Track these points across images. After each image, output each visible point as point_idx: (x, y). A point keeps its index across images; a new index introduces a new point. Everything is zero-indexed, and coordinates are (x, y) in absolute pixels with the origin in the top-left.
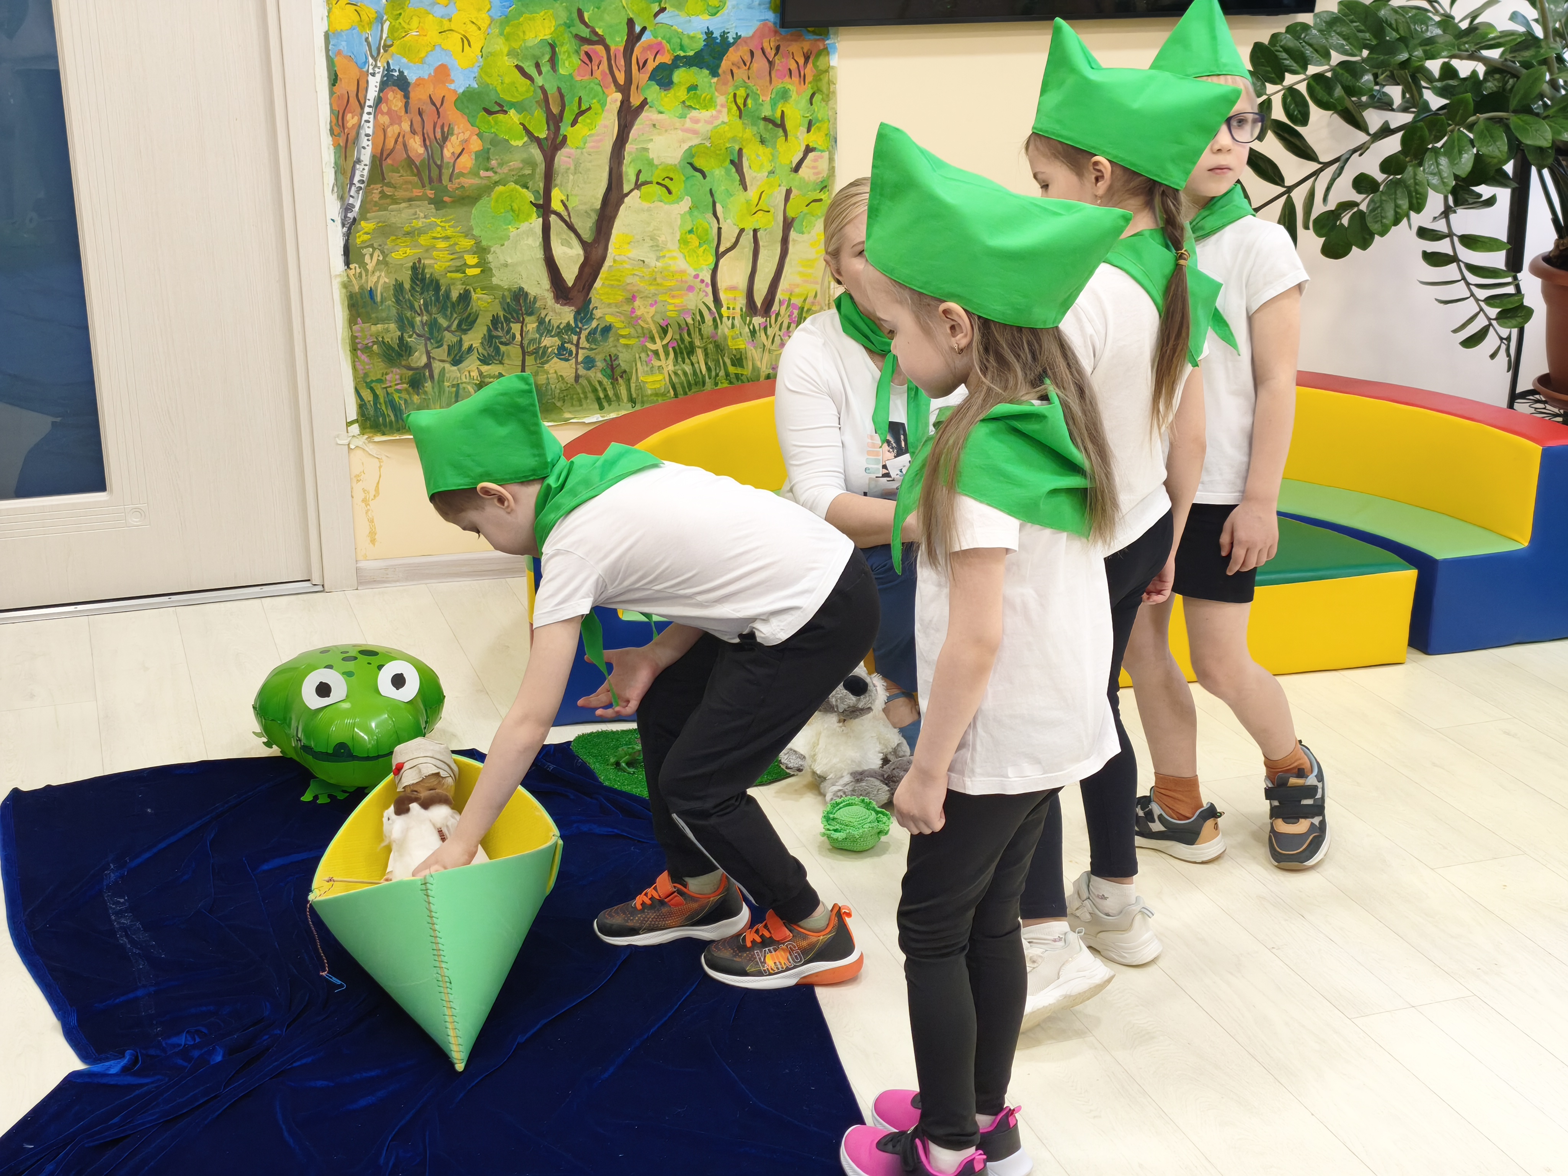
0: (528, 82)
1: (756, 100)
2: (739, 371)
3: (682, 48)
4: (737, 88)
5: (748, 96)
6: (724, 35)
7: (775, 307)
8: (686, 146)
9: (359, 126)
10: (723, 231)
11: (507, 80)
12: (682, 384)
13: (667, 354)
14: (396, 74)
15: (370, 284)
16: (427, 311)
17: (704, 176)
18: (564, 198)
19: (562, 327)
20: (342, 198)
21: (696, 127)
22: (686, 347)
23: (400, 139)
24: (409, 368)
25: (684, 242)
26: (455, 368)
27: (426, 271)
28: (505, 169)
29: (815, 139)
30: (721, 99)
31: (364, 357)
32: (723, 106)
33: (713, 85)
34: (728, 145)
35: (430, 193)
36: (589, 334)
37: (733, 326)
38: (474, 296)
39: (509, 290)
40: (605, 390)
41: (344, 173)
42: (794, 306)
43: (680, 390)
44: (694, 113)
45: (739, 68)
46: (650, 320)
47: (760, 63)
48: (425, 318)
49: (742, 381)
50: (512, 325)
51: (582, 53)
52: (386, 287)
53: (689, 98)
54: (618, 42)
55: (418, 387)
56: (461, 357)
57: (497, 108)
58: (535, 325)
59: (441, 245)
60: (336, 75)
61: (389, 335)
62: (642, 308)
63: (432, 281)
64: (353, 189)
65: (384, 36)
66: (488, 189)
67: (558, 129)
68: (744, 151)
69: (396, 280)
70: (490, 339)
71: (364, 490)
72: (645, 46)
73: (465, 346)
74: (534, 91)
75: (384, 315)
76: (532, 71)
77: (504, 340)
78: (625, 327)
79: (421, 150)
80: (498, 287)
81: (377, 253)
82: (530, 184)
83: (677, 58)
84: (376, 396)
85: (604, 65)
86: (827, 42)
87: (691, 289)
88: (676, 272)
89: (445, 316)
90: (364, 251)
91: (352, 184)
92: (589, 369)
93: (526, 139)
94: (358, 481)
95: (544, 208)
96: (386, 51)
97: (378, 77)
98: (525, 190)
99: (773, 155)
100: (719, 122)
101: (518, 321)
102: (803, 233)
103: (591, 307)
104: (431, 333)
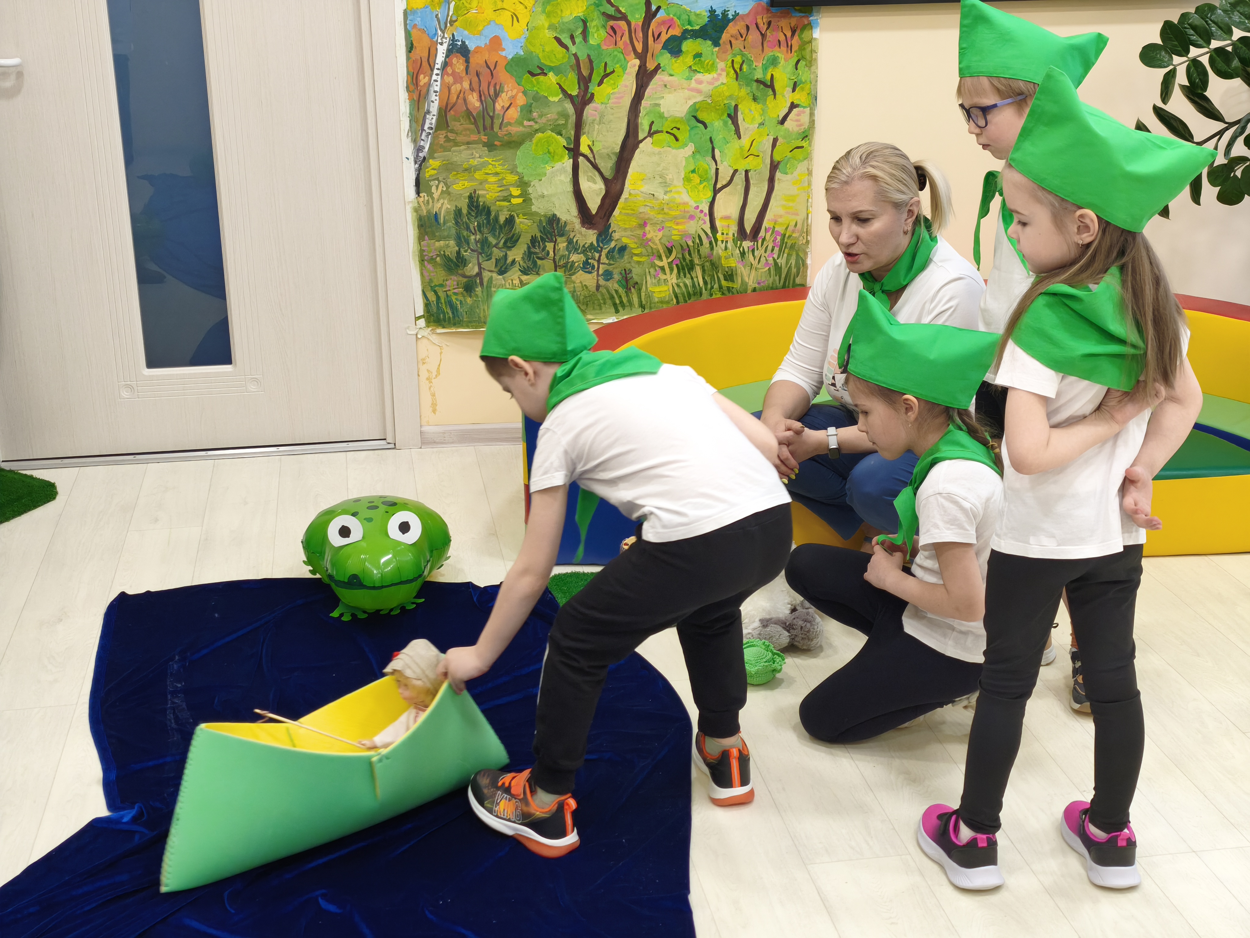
0: (564, 50)
1: (750, 66)
2: (730, 284)
3: (690, 23)
4: (735, 55)
5: (743, 62)
6: (725, 13)
7: (762, 234)
8: (691, 103)
9: (429, 85)
10: (720, 171)
11: (547, 49)
12: (683, 294)
13: (671, 270)
14: (459, 43)
15: (436, 209)
16: (480, 231)
17: (706, 127)
18: (590, 143)
19: (586, 246)
20: (415, 141)
21: (700, 87)
22: (687, 265)
23: (461, 95)
24: (464, 276)
25: (687, 180)
26: (501, 277)
27: (480, 200)
28: (544, 120)
29: (799, 97)
30: (721, 65)
31: (429, 267)
32: (722, 70)
33: (715, 53)
34: (726, 102)
35: (484, 138)
36: (609, 252)
37: (726, 248)
38: (518, 220)
39: (545, 216)
40: (620, 297)
41: (417, 122)
42: (778, 233)
43: (681, 299)
44: (699, 76)
45: (737, 39)
46: (657, 242)
47: (754, 36)
48: (478, 237)
49: (733, 293)
50: (547, 244)
51: (608, 27)
52: (448, 212)
53: (695, 64)
54: (638, 18)
55: (471, 292)
56: (506, 268)
57: (539, 71)
58: (565, 244)
59: (492, 179)
60: (412, 44)
61: (449, 250)
62: (652, 233)
63: (484, 208)
64: (424, 134)
65: (451, 13)
66: (530, 136)
67: (587, 88)
68: (739, 107)
69: (456, 206)
70: (529, 255)
71: (428, 371)
72: (660, 21)
73: (510, 260)
74: (569, 58)
75: (446, 234)
76: (567, 41)
77: (540, 255)
78: (638, 247)
79: (478, 104)
80: (536, 214)
81: (442, 184)
82: (564, 132)
83: (686, 31)
84: (438, 298)
85: (626, 38)
86: (811, 18)
87: (692, 217)
88: (680, 204)
89: (494, 236)
90: (432, 183)
91: (423, 130)
92: (608, 280)
93: (561, 96)
94: (424, 363)
95: (574, 151)
96: (451, 25)
97: (445, 46)
98: (559, 137)
99: (763, 110)
100: (719, 83)
101: (551, 241)
102: (786, 173)
103: (610, 231)
104: (482, 249)
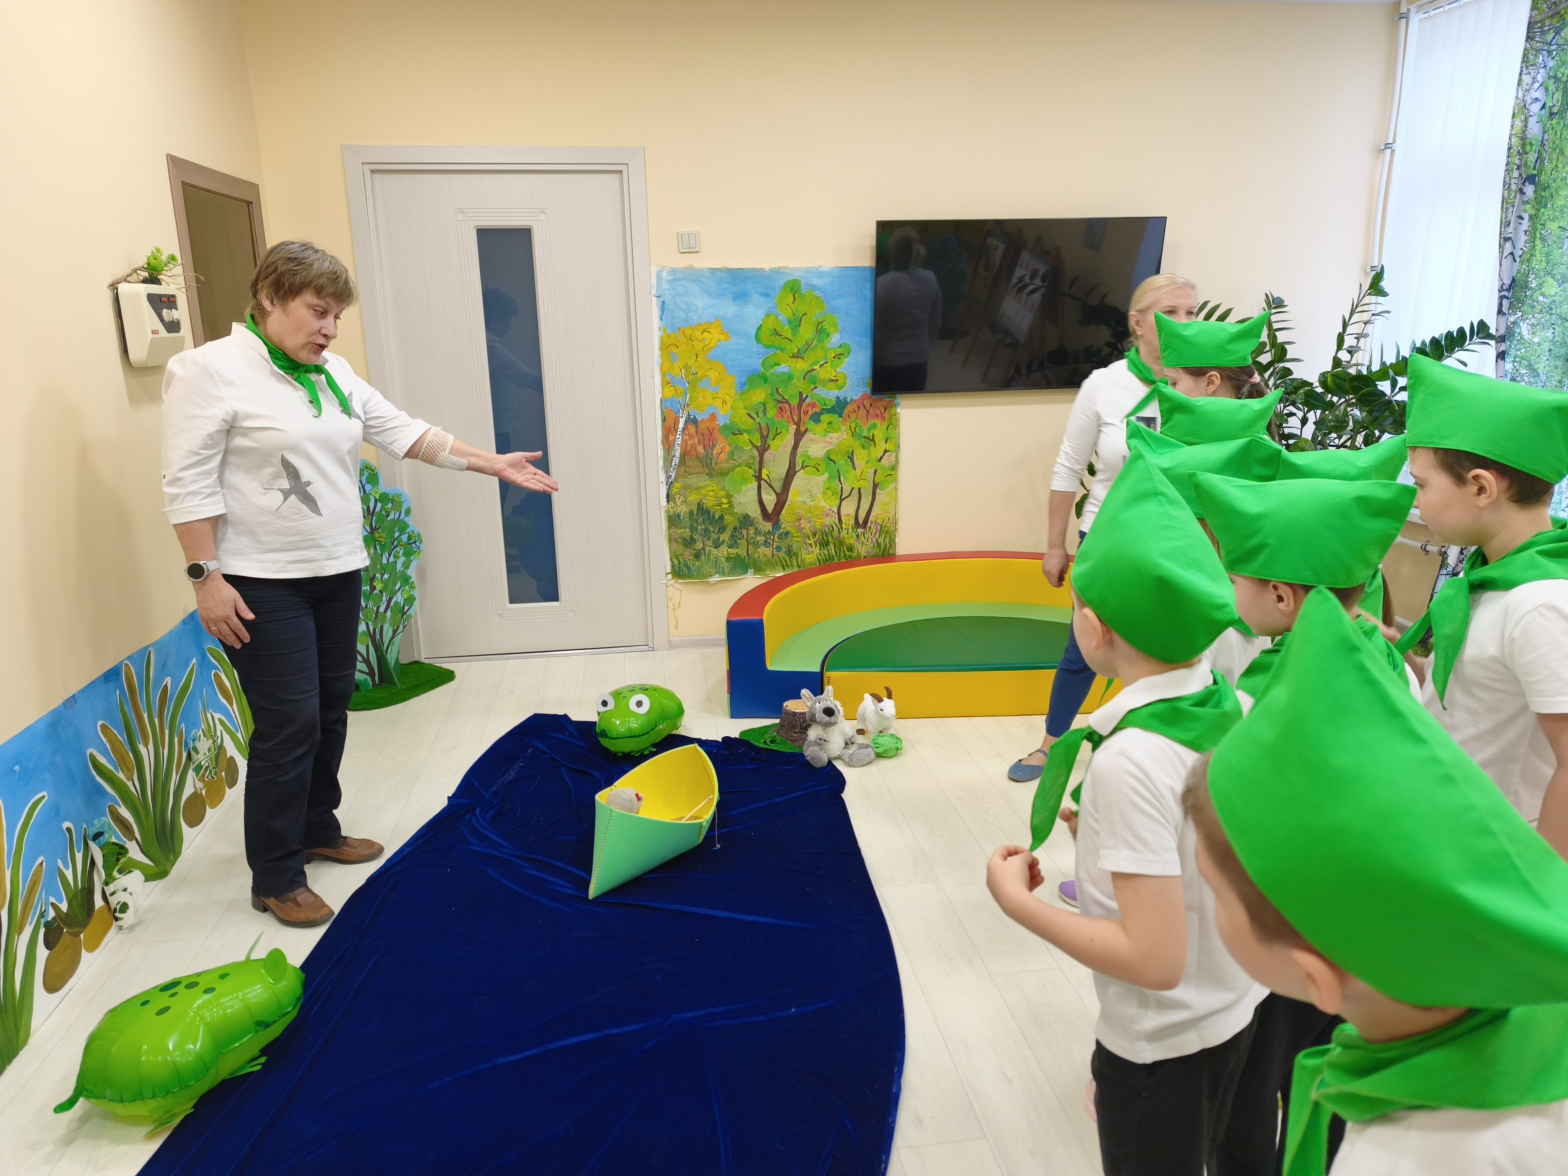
0: (753, 421)
1: (860, 428)
2: (851, 554)
4: (851, 423)
5: (856, 426)
6: (845, 399)
7: (869, 524)
8: (826, 450)
9: (674, 440)
10: (843, 489)
11: (743, 420)
12: (823, 559)
13: (816, 546)
14: (692, 417)
15: (678, 511)
16: (704, 524)
17: (835, 464)
18: (768, 473)
19: (766, 532)
20: (666, 473)
21: (831, 440)
22: (825, 542)
23: (693, 446)
24: (695, 549)
25: (824, 493)
26: (715, 549)
27: (704, 505)
28: (741, 460)
29: (888, 446)
30: (843, 428)
31: (674, 544)
32: (844, 431)
33: (840, 422)
34: (846, 449)
35: (707, 471)
36: (779, 535)
37: (848, 533)
38: (726, 517)
39: (742, 514)
40: (786, 561)
41: (668, 461)
42: (878, 524)
43: (822, 562)
44: (831, 434)
45: (852, 414)
46: (808, 529)
47: (862, 412)
48: (703, 527)
49: (852, 558)
50: (743, 530)
51: (778, 407)
52: (685, 513)
53: (828, 428)
54: (795, 402)
55: (698, 558)
56: (719, 545)
57: (738, 432)
58: (753, 531)
59: (711, 494)
60: (665, 418)
61: (686, 534)
62: (804, 524)
63: (706, 510)
64: (672, 468)
65: (687, 400)
66: (733, 469)
67: (766, 442)
68: (854, 452)
69: (690, 509)
70: (733, 537)
71: (673, 604)
72: (808, 404)
73: (721, 540)
74: (755, 425)
75: (684, 525)
76: (755, 416)
77: (739, 537)
78: (796, 532)
79: (703, 451)
80: (737, 513)
81: (682, 497)
82: (752, 467)
83: (823, 409)
84: (679, 562)
85: (788, 413)
87: (827, 515)
88: (821, 507)
89: (712, 526)
90: (676, 496)
91: (671, 466)
92: (778, 551)
93: (751, 446)
94: (671, 600)
95: (759, 478)
96: (687, 407)
97: (684, 418)
98: (750, 470)
99: (868, 454)
100: (843, 438)
101: (745, 529)
102: (883, 490)
103: (780, 523)
104: (705, 533)
